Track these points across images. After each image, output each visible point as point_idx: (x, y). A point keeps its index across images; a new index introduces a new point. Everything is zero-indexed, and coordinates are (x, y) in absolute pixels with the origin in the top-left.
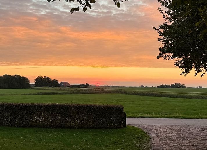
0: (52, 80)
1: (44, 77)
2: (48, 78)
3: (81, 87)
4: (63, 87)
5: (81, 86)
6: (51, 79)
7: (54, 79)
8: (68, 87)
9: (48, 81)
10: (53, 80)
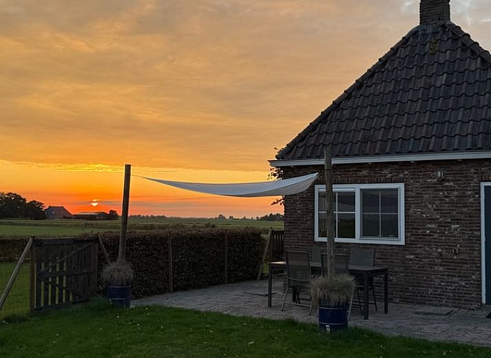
0: (27, 202)
1: (9, 194)
2: (18, 197)
3: (99, 220)
4: (54, 218)
5: (97, 217)
6: (24, 200)
7: (32, 200)
8: (68, 218)
9: (19, 203)
10: (31, 202)
